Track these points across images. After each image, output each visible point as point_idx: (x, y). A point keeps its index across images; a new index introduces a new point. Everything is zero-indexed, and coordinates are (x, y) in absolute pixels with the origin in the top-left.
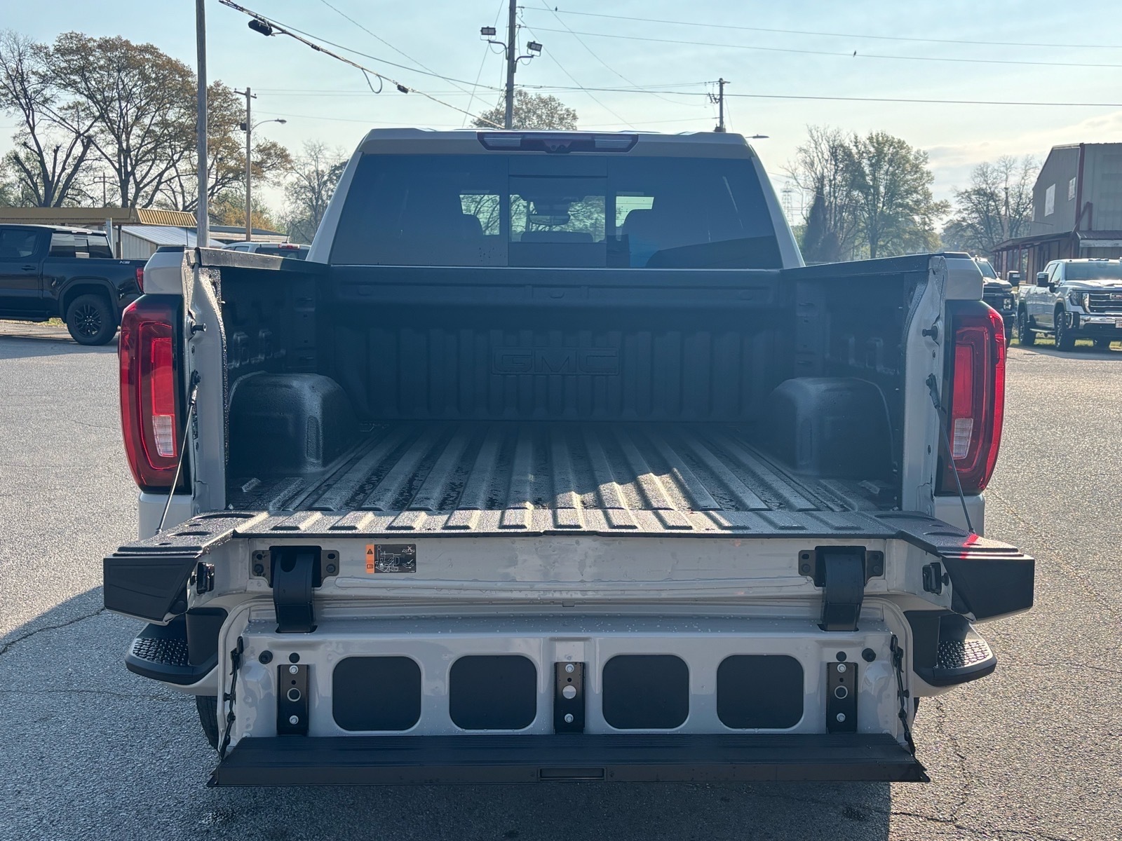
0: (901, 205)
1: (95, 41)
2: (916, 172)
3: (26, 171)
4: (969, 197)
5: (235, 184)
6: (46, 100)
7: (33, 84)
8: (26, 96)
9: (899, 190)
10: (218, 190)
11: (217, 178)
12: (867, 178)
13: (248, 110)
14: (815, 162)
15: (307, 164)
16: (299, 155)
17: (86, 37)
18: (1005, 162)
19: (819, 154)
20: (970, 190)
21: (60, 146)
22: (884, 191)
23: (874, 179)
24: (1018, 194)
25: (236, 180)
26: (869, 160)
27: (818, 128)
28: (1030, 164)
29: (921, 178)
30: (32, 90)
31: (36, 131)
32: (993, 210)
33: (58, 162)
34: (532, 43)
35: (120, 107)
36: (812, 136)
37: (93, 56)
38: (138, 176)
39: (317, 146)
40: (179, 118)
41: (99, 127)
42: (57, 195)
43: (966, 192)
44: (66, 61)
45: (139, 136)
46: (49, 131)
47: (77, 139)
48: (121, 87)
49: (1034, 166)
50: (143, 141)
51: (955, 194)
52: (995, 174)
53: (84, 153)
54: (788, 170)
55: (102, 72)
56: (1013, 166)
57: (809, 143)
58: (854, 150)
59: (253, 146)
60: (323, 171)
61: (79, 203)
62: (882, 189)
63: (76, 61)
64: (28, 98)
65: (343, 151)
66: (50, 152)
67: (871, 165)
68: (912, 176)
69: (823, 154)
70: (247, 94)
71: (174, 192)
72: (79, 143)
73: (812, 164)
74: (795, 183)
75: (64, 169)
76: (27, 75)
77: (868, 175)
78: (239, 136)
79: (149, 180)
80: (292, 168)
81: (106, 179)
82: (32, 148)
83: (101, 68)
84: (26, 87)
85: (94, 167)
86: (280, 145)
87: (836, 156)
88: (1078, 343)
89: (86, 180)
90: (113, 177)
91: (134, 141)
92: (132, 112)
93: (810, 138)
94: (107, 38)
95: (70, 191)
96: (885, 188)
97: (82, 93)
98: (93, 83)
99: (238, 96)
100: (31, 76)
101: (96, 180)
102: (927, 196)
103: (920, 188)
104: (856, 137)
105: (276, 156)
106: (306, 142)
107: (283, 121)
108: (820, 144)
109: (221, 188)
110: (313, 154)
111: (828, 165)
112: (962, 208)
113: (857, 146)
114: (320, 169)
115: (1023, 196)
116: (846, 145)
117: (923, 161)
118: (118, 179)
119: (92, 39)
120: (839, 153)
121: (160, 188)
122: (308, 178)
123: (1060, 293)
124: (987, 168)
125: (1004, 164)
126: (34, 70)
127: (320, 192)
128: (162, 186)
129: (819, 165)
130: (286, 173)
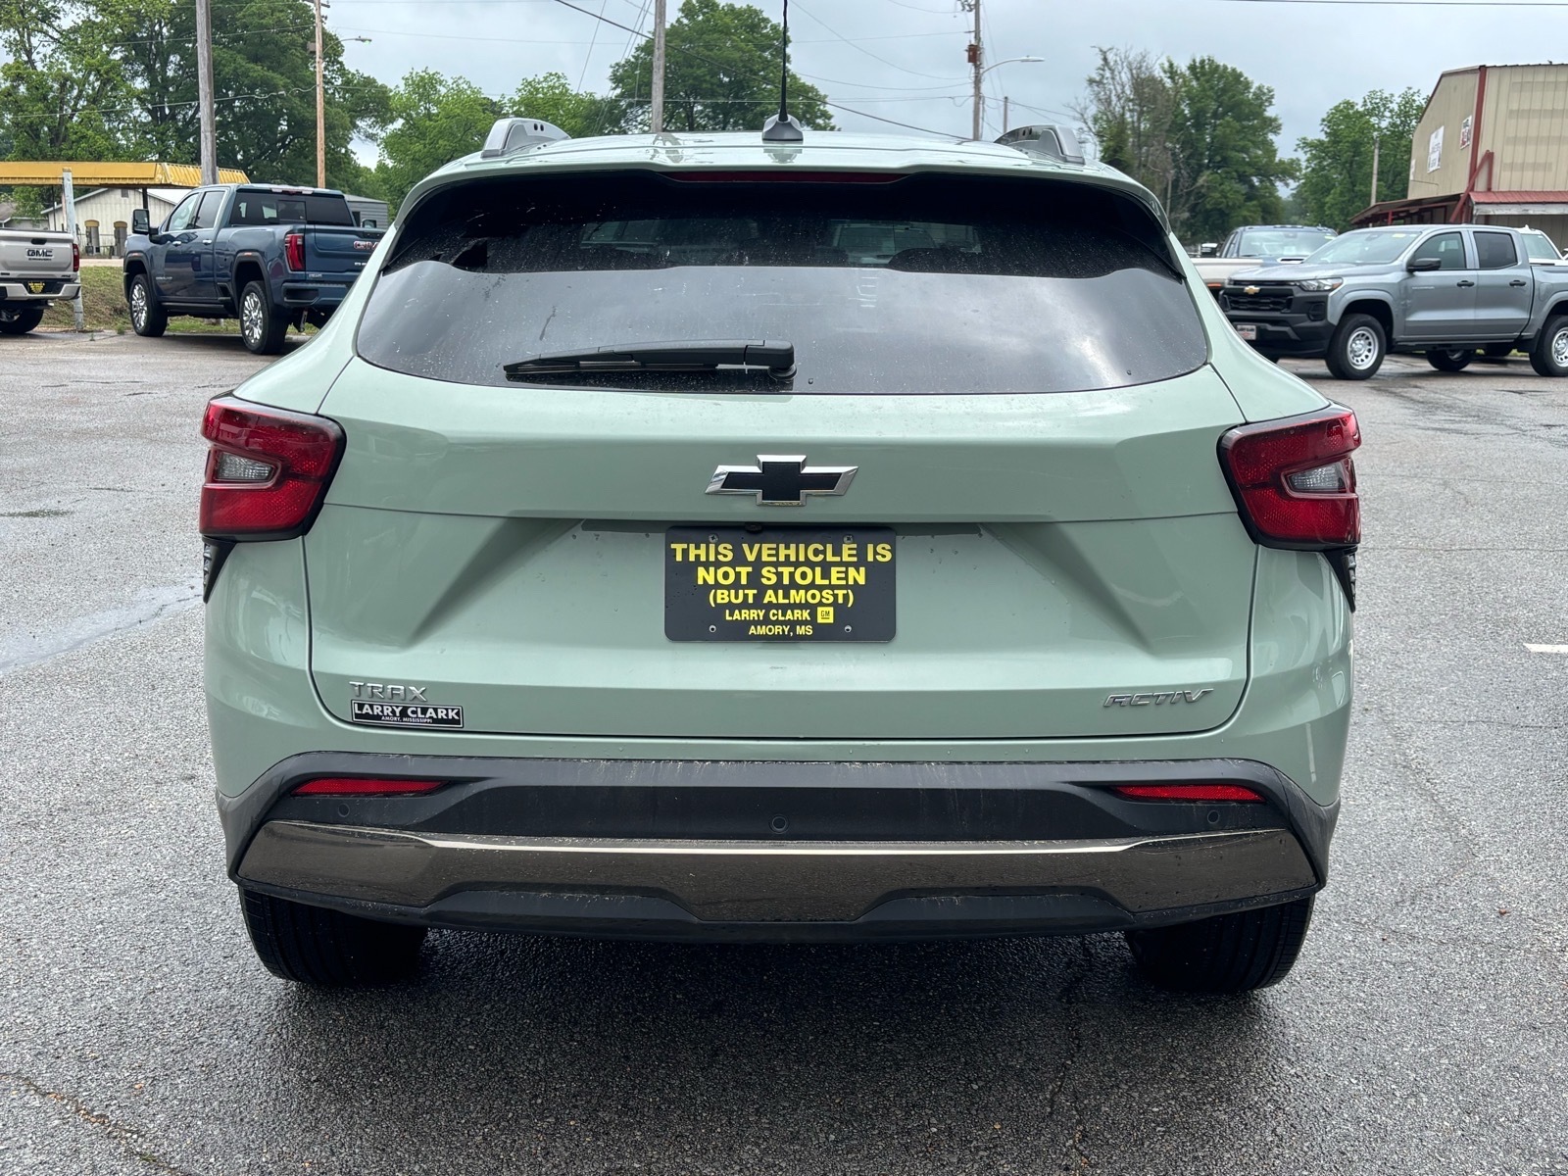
2: (1255, 118)
19: (1118, 88)
27: (1116, 49)
29: (1263, 126)
54: (1075, 110)
57: (1102, 71)
58: (1168, 83)
69: (1123, 86)
73: (1108, 101)
87: (1142, 92)
104: (1171, 65)
108: (1120, 73)
111: (1131, 105)
113: (1172, 78)
116: (1159, 77)
117: (1267, 101)
120: (1145, 88)
129: (1118, 104)
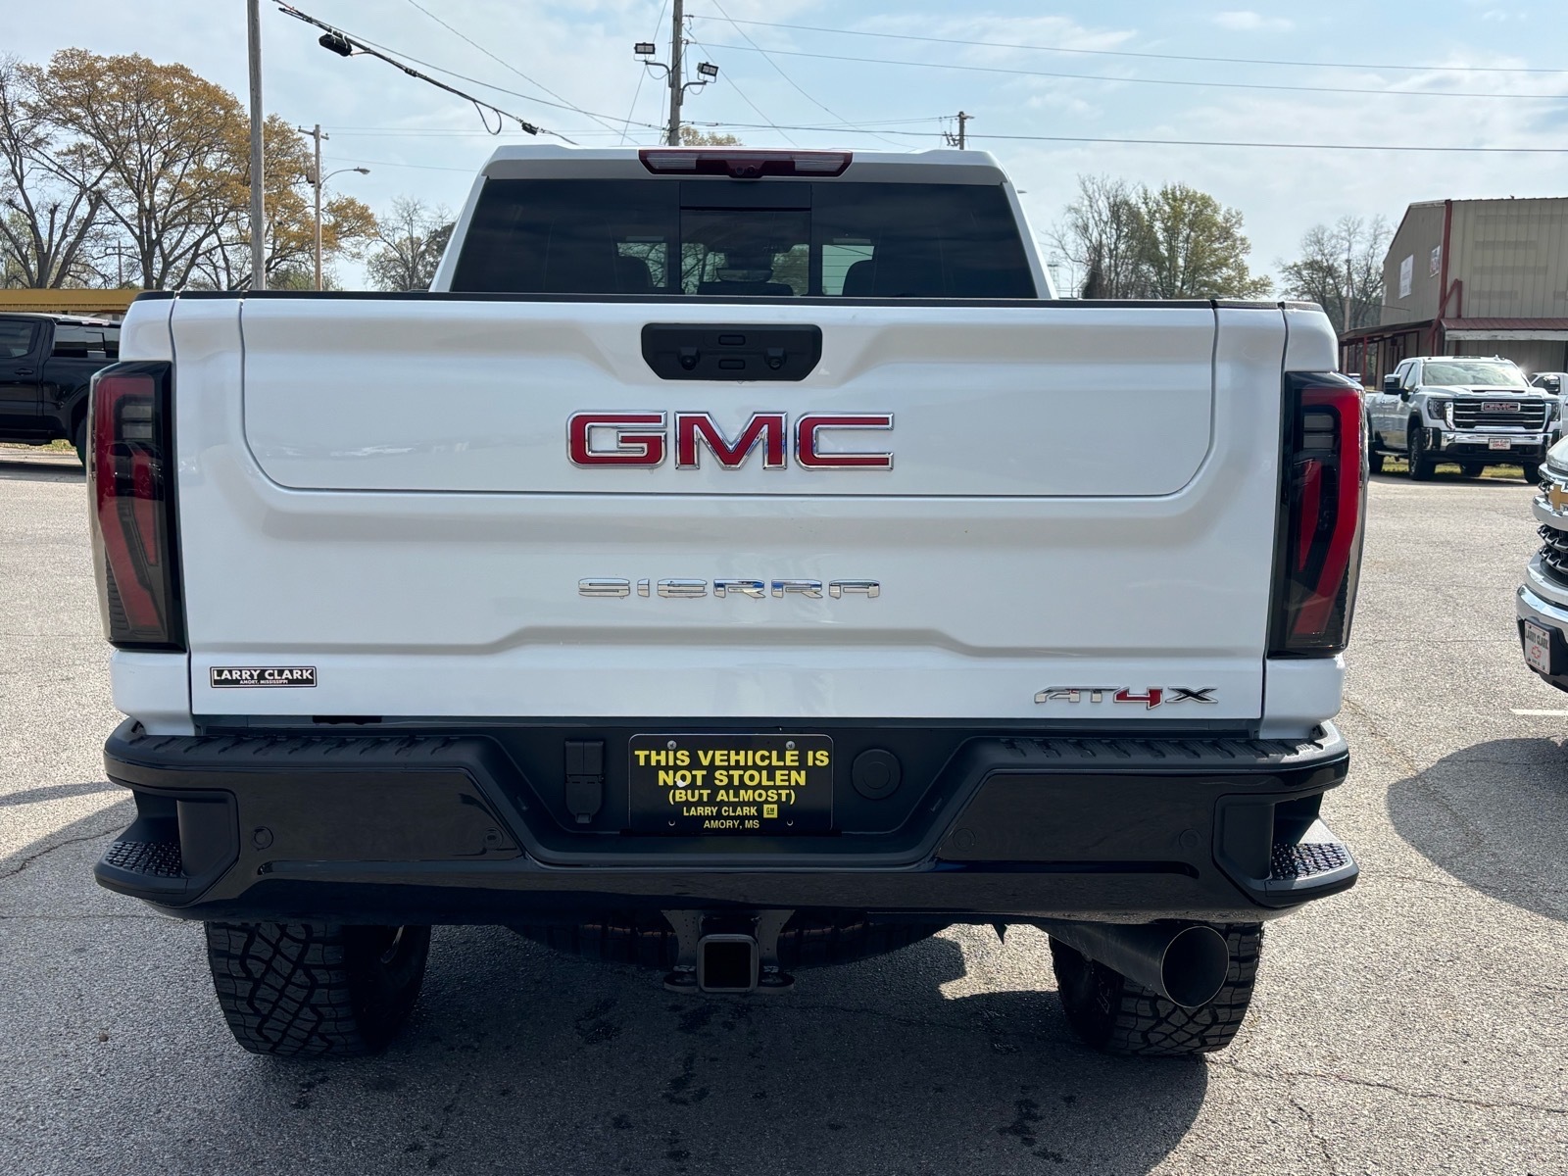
0: (1205, 284)
1: (104, 60)
2: (1226, 239)
3: (11, 238)
4: (1299, 273)
5: (299, 256)
6: (39, 142)
7: (20, 119)
8: (10, 136)
9: (1204, 264)
10: (276, 264)
11: (274, 249)
12: (1161, 247)
13: (317, 156)
14: (1090, 225)
15: (398, 228)
16: (387, 217)
17: (91, 54)
18: (1347, 225)
19: (1096, 215)
20: (1300, 263)
21: (59, 205)
22: (1183, 265)
23: (1171, 249)
24: (1365, 268)
25: (299, 250)
26: (1163, 222)
27: (1094, 178)
28: (1382, 227)
29: (1234, 247)
30: (19, 128)
31: (26, 184)
32: (1332, 290)
33: (56, 226)
34: (704, 65)
35: (140, 151)
36: (1086, 191)
37: (102, 80)
38: (166, 245)
39: (411, 205)
40: (222, 166)
41: (111, 179)
42: (55, 272)
43: (1295, 266)
44: (65, 88)
45: (166, 191)
46: (43, 184)
47: (81, 195)
48: (141, 123)
49: (1386, 230)
50: (172, 198)
51: (1281, 268)
52: (1333, 241)
53: (92, 213)
55: (115, 103)
56: (1358, 230)
57: (1081, 200)
58: (1143, 209)
59: (323, 203)
60: (419, 239)
61: (86, 283)
62: (1181, 262)
63: (79, 87)
64: (13, 138)
65: (447, 211)
66: (45, 213)
67: (1166, 230)
68: (1220, 243)
69: (1100, 214)
70: (315, 134)
71: (215, 268)
72: (84, 201)
73: (1086, 228)
74: (1064, 255)
75: (64, 236)
76: (13, 107)
77: (1162, 243)
78: (304, 191)
79: (180, 252)
80: (377, 234)
81: (123, 250)
82: (20, 208)
83: (113, 97)
84: (11, 123)
85: (105, 233)
86: (360, 202)
87: (1119, 217)
88: (1439, 469)
89: (95, 252)
90: (132, 247)
91: (159, 198)
92: (157, 158)
93: (1083, 193)
94: (121, 57)
95: (73, 267)
96: (1185, 261)
97: (88, 132)
98: (103, 118)
99: (300, 135)
100: (17, 108)
101: (109, 251)
102: (1242, 270)
103: (1232, 260)
104: (1146, 194)
105: (354, 219)
106: (395, 198)
107: (364, 171)
108: (1097, 201)
109: (279, 262)
110: (405, 215)
111: (1108, 230)
112: (1289, 287)
113: (1146, 204)
114: (414, 236)
115: (1372, 271)
116: (1133, 201)
117: (1236, 223)
118: (138, 250)
119: (99, 57)
120: (1121, 212)
121: (197, 261)
122: (398, 248)
123: (1415, 402)
124: (1323, 234)
125: (1346, 228)
126: (22, 100)
127: (415, 268)
128: (200, 260)
129: (1095, 230)
130: (368, 241)
